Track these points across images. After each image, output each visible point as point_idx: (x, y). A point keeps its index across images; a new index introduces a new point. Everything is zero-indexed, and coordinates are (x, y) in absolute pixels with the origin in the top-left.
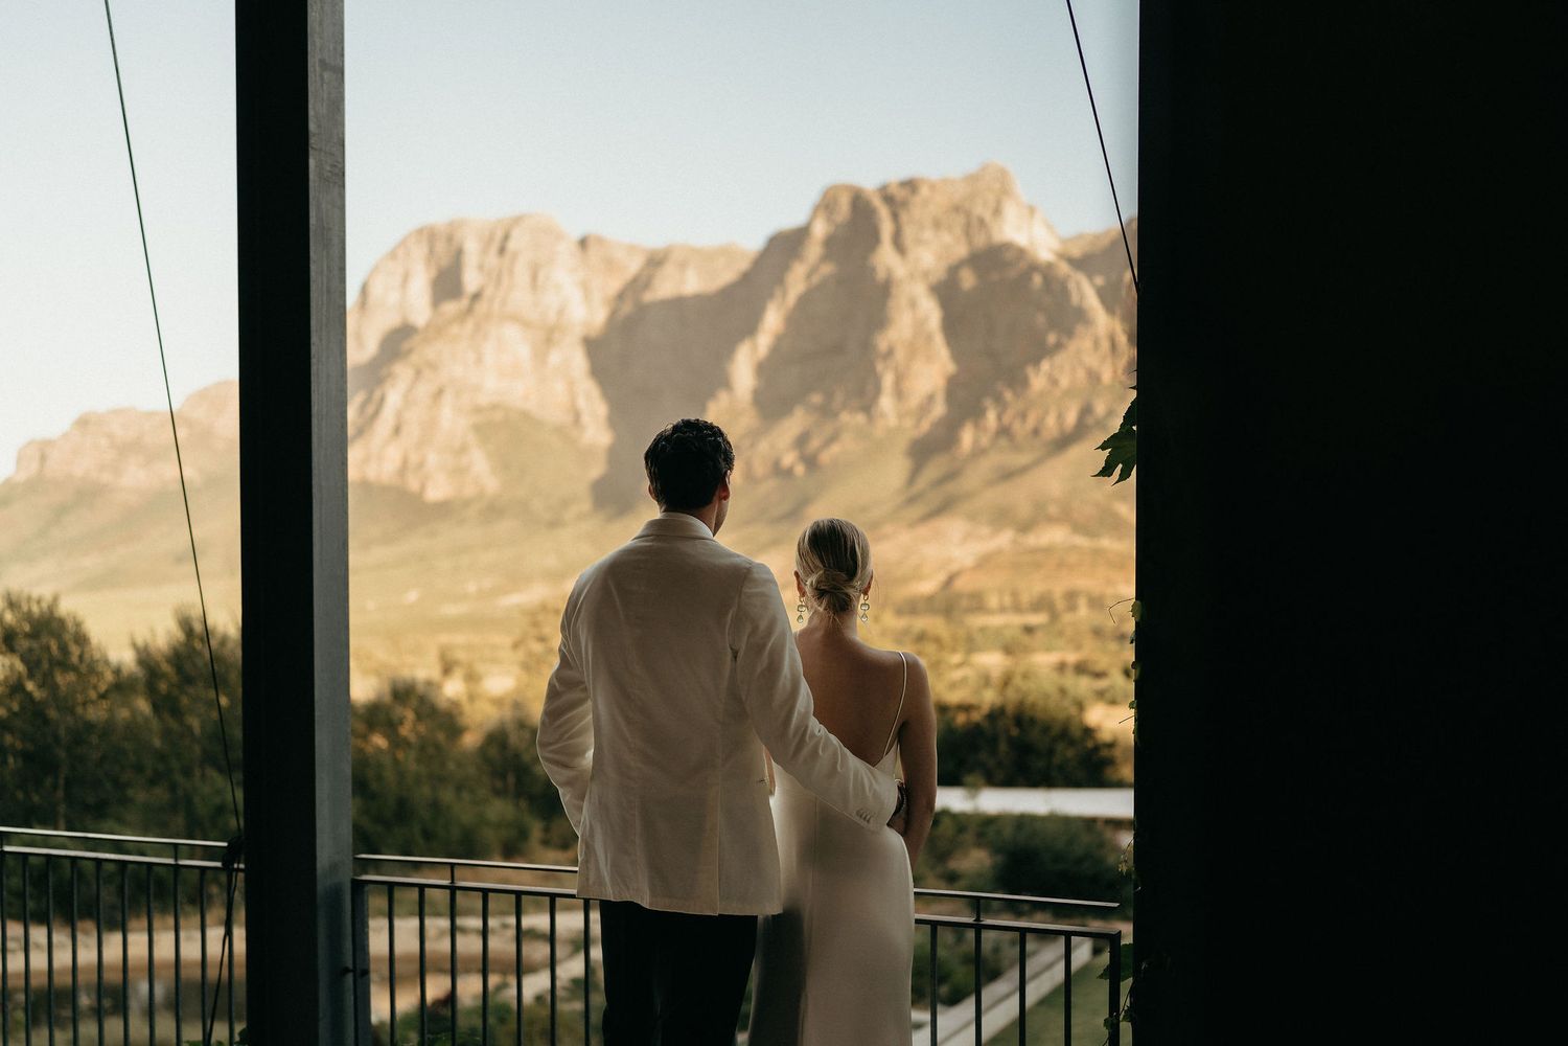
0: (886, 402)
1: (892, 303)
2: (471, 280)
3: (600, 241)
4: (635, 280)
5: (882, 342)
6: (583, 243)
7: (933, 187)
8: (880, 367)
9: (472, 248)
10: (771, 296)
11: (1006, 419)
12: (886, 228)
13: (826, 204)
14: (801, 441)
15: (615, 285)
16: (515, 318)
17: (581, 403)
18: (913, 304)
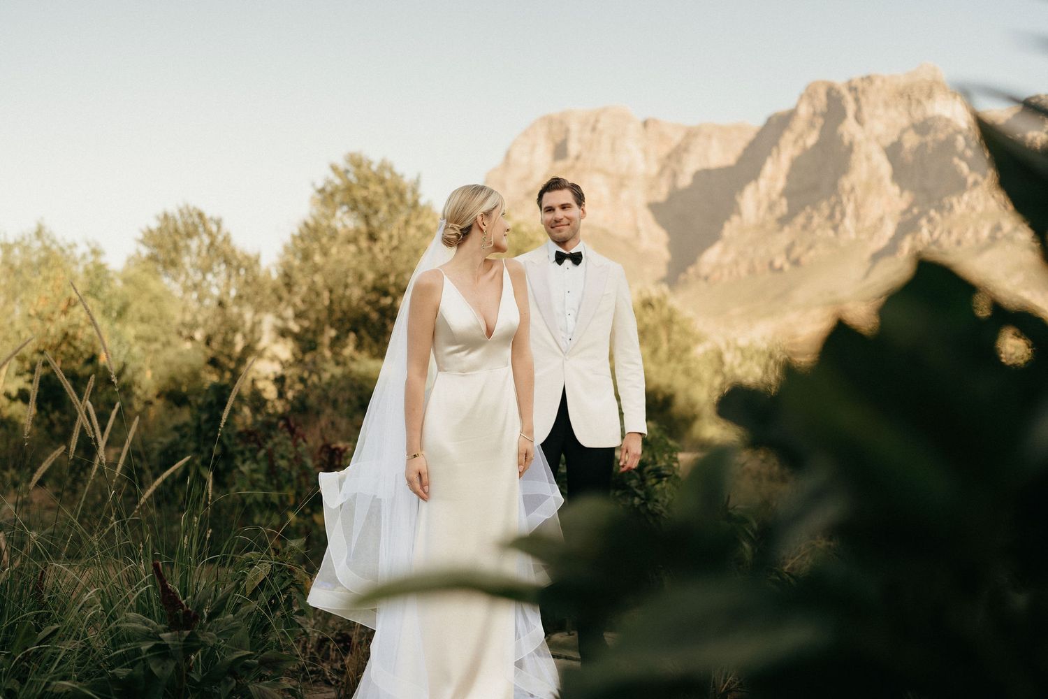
0: (849, 223)
1: (854, 157)
2: (573, 148)
3: (656, 121)
4: (679, 146)
5: (846, 183)
6: (645, 124)
7: (884, 81)
8: (845, 199)
9: (574, 127)
10: (770, 153)
11: (936, 234)
12: (851, 108)
13: (810, 94)
14: (789, 250)
15: (665, 150)
16: (600, 171)
17: (641, 224)
18: (868, 158)
